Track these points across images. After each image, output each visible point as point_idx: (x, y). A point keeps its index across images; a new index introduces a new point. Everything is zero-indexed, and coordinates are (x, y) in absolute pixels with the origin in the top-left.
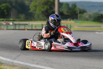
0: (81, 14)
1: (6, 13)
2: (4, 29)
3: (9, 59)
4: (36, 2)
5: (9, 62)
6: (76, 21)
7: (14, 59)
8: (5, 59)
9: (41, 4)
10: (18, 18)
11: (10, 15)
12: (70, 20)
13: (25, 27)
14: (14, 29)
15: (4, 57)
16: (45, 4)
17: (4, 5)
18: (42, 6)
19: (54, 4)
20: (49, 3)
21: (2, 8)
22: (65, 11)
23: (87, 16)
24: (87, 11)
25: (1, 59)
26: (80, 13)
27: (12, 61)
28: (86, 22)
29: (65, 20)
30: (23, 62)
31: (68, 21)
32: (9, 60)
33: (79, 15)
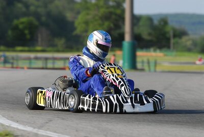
0: (177, 40)
1: (28, 37)
2: (23, 68)
3: (31, 126)
4: (88, 14)
5: (29, 133)
6: (166, 53)
7: (40, 127)
8: (21, 127)
9: (97, 18)
10: (52, 46)
11: (37, 41)
12: (155, 51)
13: (65, 63)
14: (43, 68)
15: (20, 124)
16: (106, 17)
17: (24, 20)
18: (100, 22)
19: (123, 19)
20: (113, 17)
21: (21, 26)
22: (145, 33)
23: (189, 43)
24: (190, 32)
25: (15, 128)
26: (175, 36)
27: (35, 131)
28: (186, 54)
29: (144, 50)
30: (57, 133)
31: (150, 51)
32: (29, 129)
33: (172, 41)
